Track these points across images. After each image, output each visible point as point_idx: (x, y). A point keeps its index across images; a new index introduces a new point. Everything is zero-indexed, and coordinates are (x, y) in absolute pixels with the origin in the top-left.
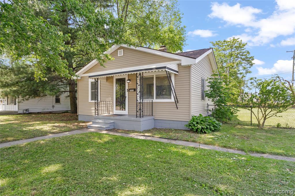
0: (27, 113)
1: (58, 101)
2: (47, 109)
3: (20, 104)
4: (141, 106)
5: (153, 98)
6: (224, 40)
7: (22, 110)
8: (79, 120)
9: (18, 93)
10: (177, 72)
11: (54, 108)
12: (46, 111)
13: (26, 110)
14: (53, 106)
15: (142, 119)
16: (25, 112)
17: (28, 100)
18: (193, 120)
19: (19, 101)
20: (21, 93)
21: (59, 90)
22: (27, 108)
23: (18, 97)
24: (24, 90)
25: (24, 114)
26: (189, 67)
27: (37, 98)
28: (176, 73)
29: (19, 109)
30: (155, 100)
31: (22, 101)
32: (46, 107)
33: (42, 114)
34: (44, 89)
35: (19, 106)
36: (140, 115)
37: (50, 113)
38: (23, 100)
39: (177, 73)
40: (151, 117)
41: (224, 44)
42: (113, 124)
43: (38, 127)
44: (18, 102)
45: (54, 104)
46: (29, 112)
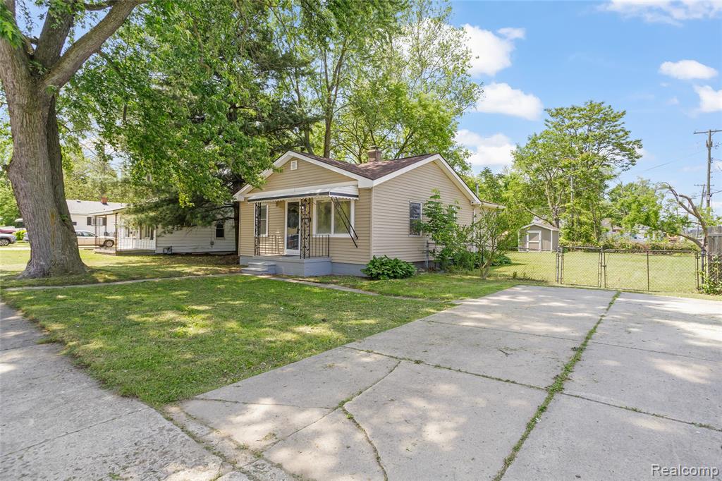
0: (170, 254)
1: (220, 233)
2: (202, 248)
3: (160, 238)
4: (307, 243)
5: (330, 233)
6: (571, 107)
7: (162, 248)
8: (241, 264)
9: (157, 221)
10: (357, 196)
11: (214, 246)
12: (200, 250)
13: (169, 248)
14: (212, 243)
15: (306, 261)
16: (166, 251)
17: (172, 233)
18: (373, 263)
19: (158, 234)
20: (160, 222)
21: (215, 217)
22: (169, 245)
23: (157, 228)
24: (165, 216)
25: (165, 254)
26: (369, 190)
27: (184, 229)
28: (355, 198)
29: (157, 246)
30: (333, 235)
31: (163, 235)
32: (200, 244)
33: (193, 255)
34: (194, 216)
35: (158, 242)
36: (304, 255)
37: (207, 254)
38: (165, 233)
39: (357, 199)
40: (327, 259)
41: (572, 115)
42: (274, 267)
43: (178, 269)
44: (157, 236)
45: (213, 239)
46: (173, 252)
